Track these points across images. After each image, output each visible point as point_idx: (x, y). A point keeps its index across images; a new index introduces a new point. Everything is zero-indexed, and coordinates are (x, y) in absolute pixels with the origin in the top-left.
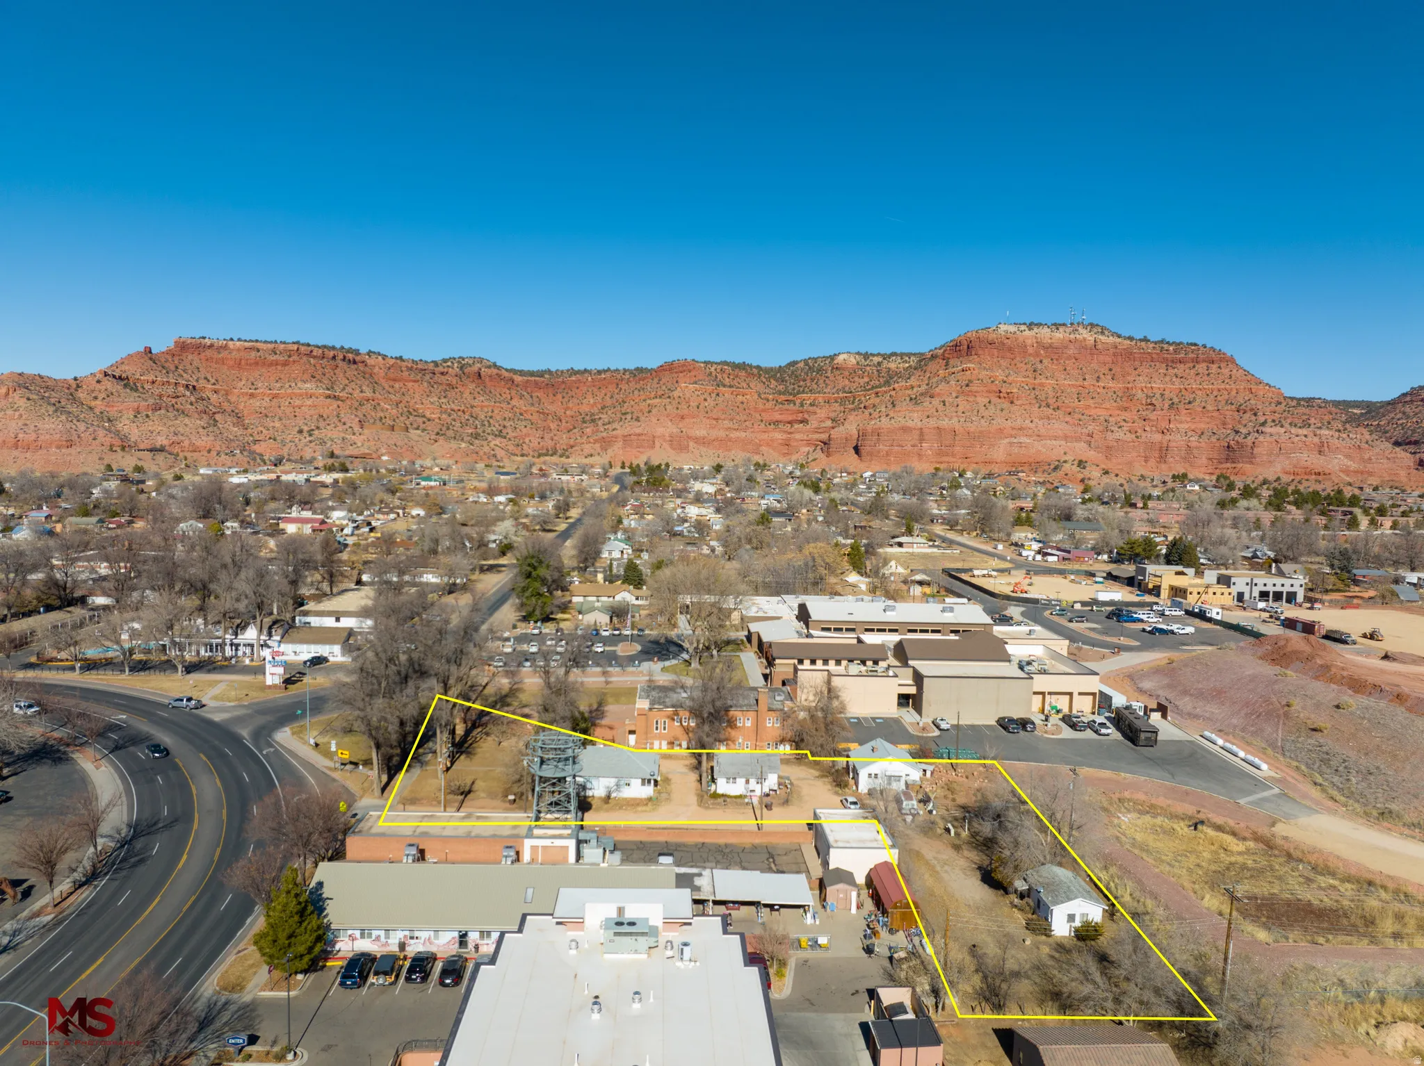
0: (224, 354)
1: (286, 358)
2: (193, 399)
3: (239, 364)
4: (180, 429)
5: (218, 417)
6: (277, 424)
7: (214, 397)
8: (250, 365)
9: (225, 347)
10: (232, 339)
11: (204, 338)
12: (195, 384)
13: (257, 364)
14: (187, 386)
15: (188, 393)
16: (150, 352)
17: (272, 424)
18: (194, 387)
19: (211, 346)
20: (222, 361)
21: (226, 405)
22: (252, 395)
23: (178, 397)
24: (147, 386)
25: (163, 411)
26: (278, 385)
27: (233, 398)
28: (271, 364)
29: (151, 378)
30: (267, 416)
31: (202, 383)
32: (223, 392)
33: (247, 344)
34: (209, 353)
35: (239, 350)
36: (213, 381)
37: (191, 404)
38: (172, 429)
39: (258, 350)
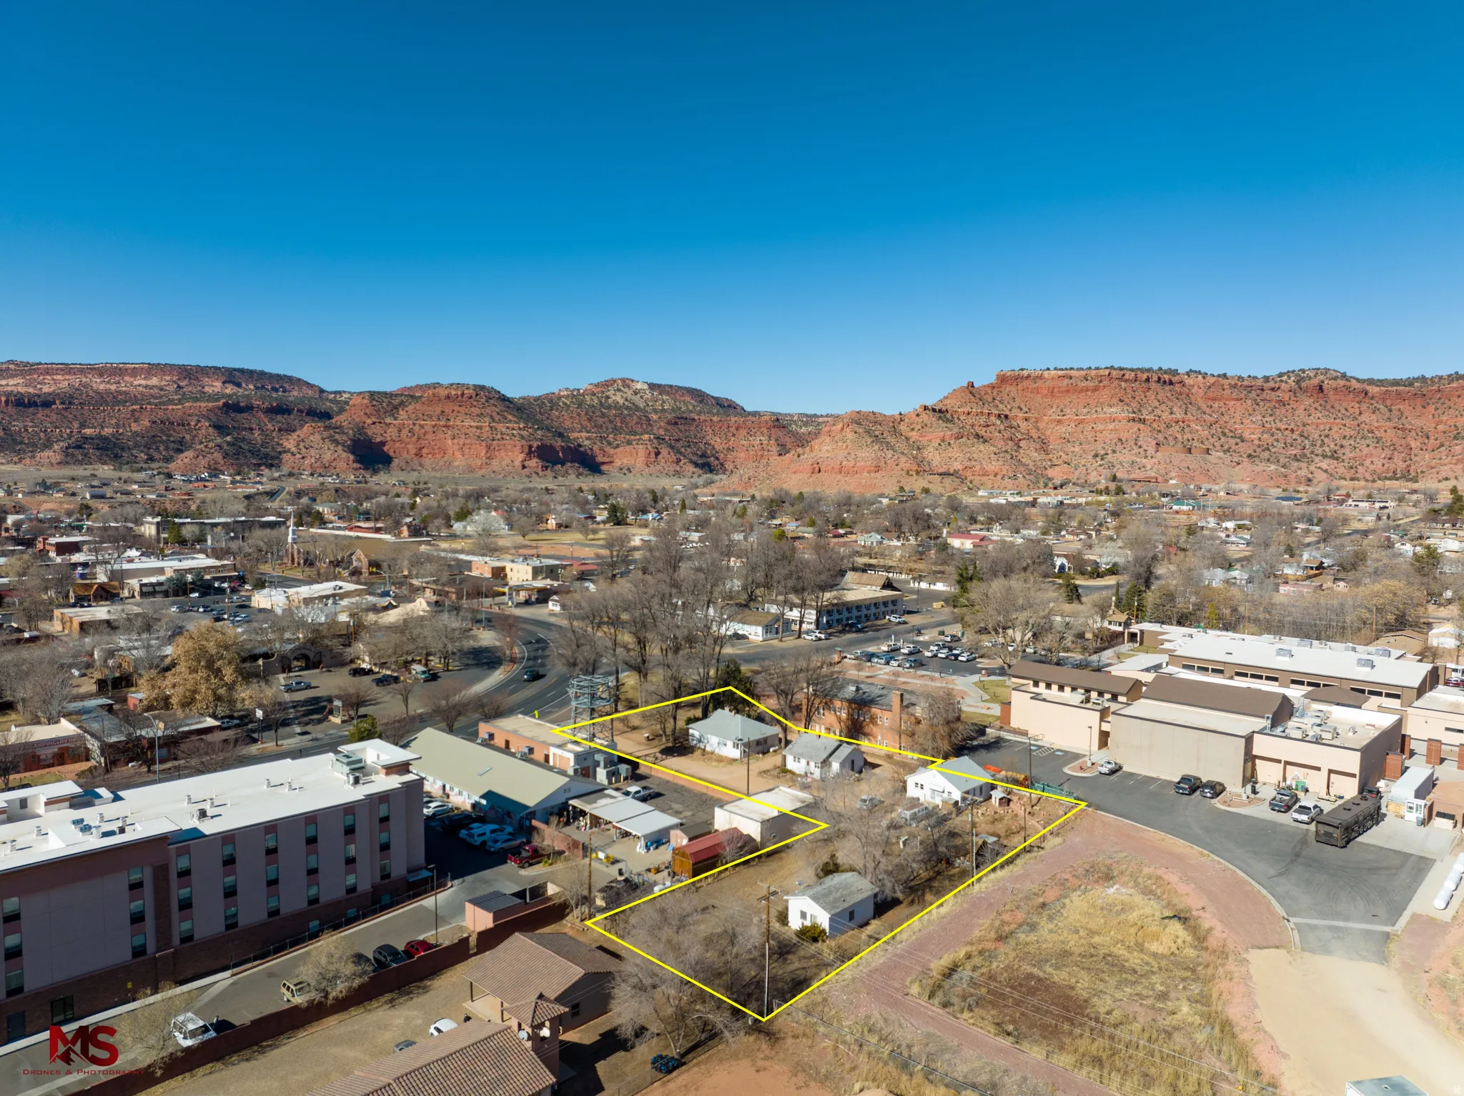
0: (1039, 383)
1: (1097, 383)
2: (1002, 427)
3: (1052, 392)
4: (975, 456)
5: (1022, 444)
6: (1077, 449)
7: (1023, 425)
8: (1062, 392)
9: (1040, 377)
10: (1048, 369)
11: (1022, 370)
12: (1008, 413)
13: (1068, 391)
14: (999, 415)
15: (998, 422)
16: (973, 386)
17: (1073, 449)
18: (1006, 417)
19: (1028, 377)
20: (1037, 391)
21: (1034, 434)
22: (1059, 422)
23: (988, 426)
24: (962, 418)
25: (963, 440)
26: (1085, 411)
27: (1042, 425)
28: (1081, 391)
29: (967, 409)
30: (1069, 441)
31: (1015, 412)
32: (1033, 420)
33: (1061, 373)
34: (1026, 383)
35: (1053, 378)
36: (1025, 409)
37: (1000, 432)
38: (968, 455)
39: (1071, 378)
